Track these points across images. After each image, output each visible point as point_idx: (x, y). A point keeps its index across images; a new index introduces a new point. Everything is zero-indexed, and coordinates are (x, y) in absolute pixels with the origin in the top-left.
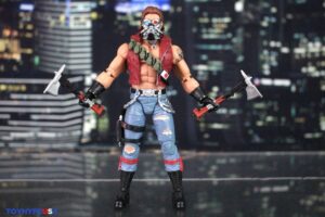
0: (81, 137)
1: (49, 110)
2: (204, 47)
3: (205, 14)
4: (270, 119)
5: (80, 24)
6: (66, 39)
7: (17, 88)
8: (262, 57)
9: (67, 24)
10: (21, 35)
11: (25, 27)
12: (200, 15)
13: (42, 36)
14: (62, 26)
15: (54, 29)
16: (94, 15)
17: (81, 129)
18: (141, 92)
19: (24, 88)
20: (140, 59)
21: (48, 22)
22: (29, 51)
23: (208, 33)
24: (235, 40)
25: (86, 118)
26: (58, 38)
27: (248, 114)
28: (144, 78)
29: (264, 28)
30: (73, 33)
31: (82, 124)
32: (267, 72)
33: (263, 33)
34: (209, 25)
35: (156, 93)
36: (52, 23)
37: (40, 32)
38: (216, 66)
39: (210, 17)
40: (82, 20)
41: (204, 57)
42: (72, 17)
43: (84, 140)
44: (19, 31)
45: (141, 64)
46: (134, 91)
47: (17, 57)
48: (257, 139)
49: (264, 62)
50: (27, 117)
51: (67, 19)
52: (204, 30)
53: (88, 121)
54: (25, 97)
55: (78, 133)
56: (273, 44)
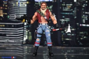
0: (23, 42)
1: (12, 33)
2: (64, 13)
3: (64, 3)
4: (85, 37)
5: (23, 5)
6: (18, 10)
7: (2, 26)
8: (83, 17)
9: (18, 5)
10: (4, 8)
11: (5, 6)
12: (62, 3)
13: (10, 9)
14: (17, 6)
15: (14, 7)
16: (28, 2)
17: (23, 40)
18: (42, 24)
19: (4, 26)
20: (40, 15)
21: (13, 5)
22: (6, 14)
23: (65, 9)
24: (73, 11)
25: (24, 36)
26: (16, 10)
27: (78, 36)
28: (42, 20)
29: (83, 8)
30: (20, 8)
31: (23, 38)
32: (84, 22)
33: (83, 9)
34: (65, 6)
35: (46, 24)
36: (14, 5)
37: (10, 8)
38: (67, 20)
39: (66, 4)
40: (24, 4)
41: (64, 17)
42: (20, 3)
43: (24, 43)
44: (3, 7)
45: (41, 16)
46: (40, 24)
47: (2, 15)
48: (81, 44)
49: (83, 19)
50: (5, 35)
51: (19, 3)
52: (64, 8)
53: (25, 37)
54: (4, 29)
55: (22, 40)
56: (86, 13)
